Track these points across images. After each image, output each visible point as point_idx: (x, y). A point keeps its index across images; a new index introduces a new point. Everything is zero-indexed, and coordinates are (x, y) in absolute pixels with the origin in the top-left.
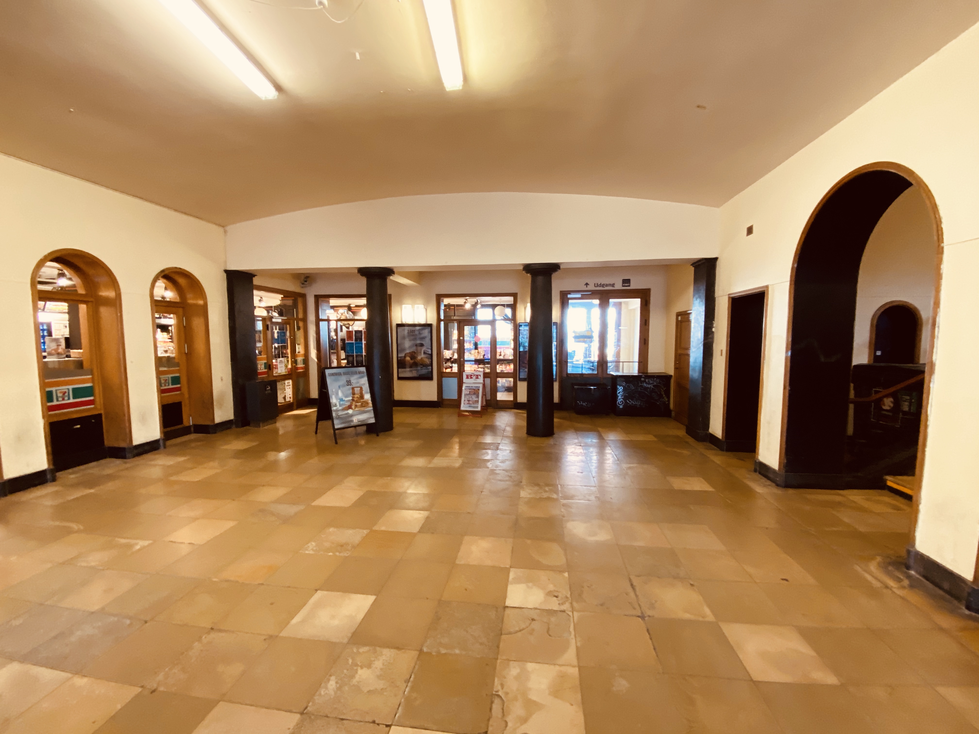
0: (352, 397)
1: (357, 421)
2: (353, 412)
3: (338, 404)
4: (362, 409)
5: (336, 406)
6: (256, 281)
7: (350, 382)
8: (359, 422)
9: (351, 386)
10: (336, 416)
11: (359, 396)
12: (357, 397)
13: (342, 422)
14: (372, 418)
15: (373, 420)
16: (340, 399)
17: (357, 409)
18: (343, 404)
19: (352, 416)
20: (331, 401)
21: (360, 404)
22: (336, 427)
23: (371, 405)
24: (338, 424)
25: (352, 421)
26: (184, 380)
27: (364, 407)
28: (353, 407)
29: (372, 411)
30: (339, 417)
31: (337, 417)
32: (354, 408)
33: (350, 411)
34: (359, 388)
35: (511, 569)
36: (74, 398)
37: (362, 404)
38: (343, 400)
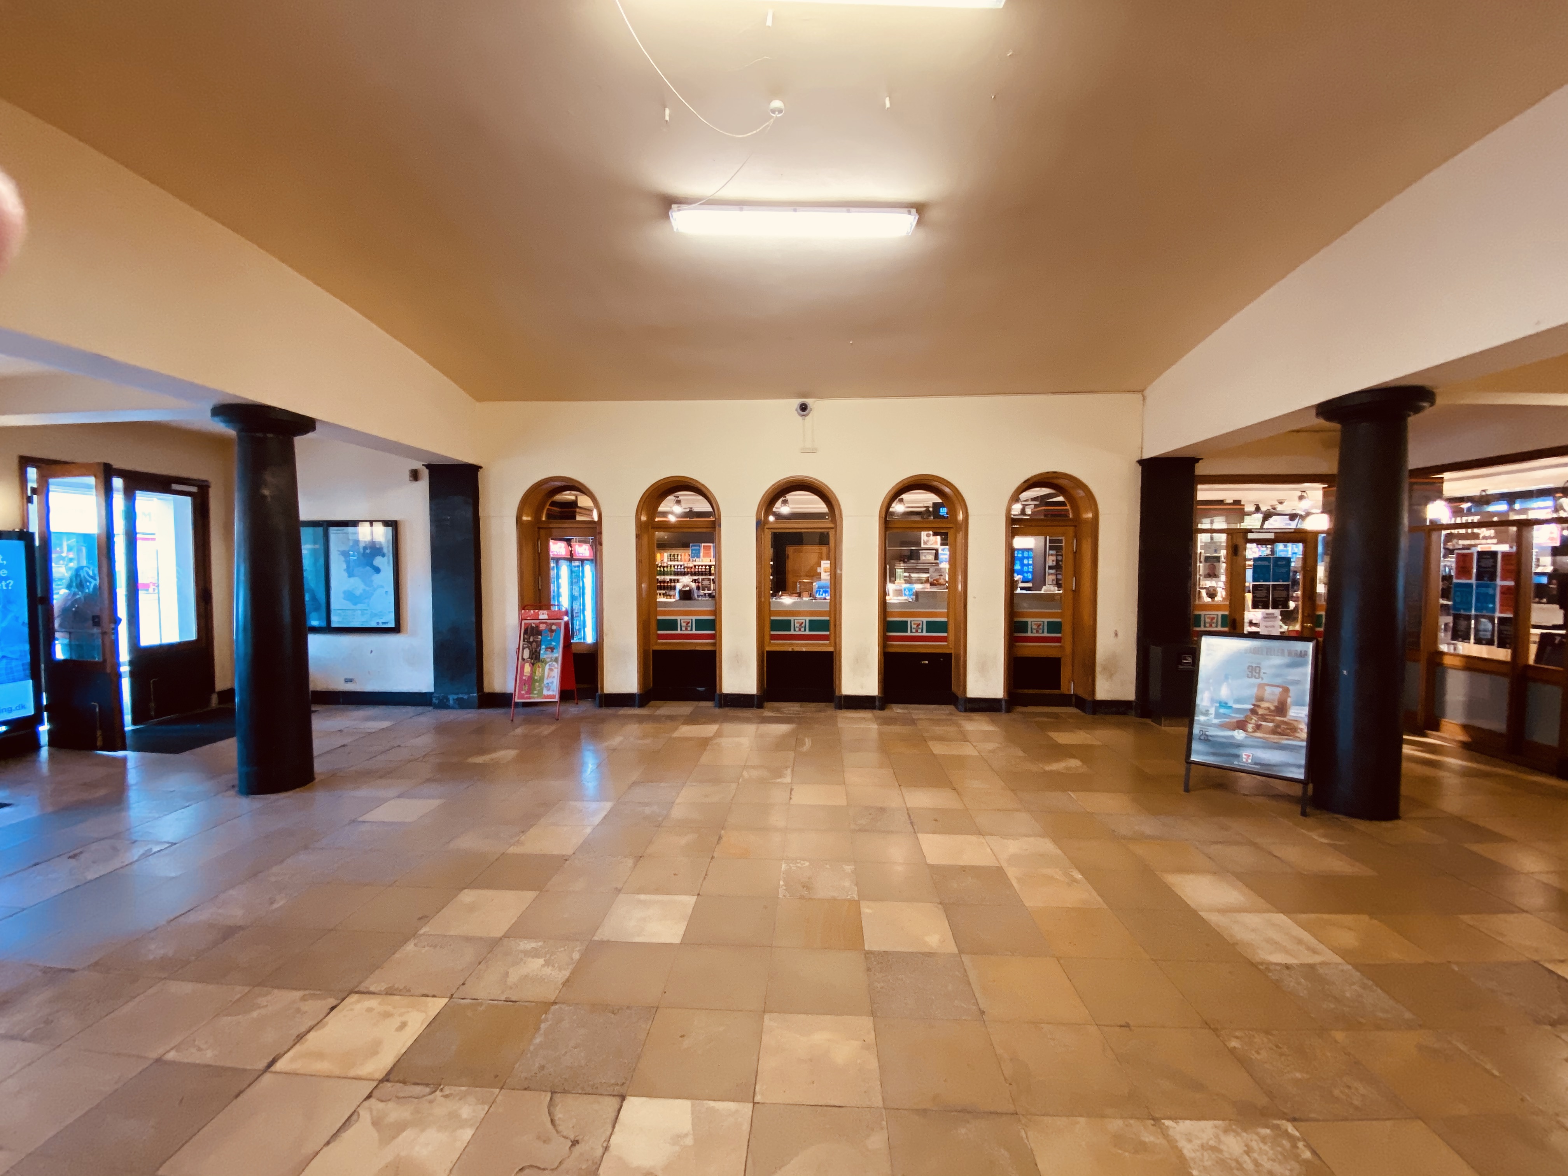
0: (1254, 705)
1: (1250, 761)
2: (1246, 737)
3: (1212, 711)
4: (1275, 738)
5: (1206, 713)
6: (1201, 469)
7: (1257, 671)
8: (1256, 764)
9: (1259, 681)
10: (1201, 736)
11: (1272, 708)
12: (1269, 708)
13: (1211, 750)
14: (1299, 766)
15: (1300, 773)
16: (1220, 703)
17: (1258, 734)
18: (1224, 714)
19: (1239, 746)
20: (1198, 701)
21: (1271, 725)
22: (1194, 758)
23: (1304, 735)
24: (1199, 753)
25: (1238, 756)
26: (1067, 629)
27: (1280, 734)
28: (1250, 727)
29: (1304, 751)
30: (1206, 739)
31: (1202, 738)
32: (1250, 730)
33: (1239, 735)
34: (1280, 690)
35: (750, 1105)
36: (927, 632)
37: (1278, 726)
38: (1229, 705)
